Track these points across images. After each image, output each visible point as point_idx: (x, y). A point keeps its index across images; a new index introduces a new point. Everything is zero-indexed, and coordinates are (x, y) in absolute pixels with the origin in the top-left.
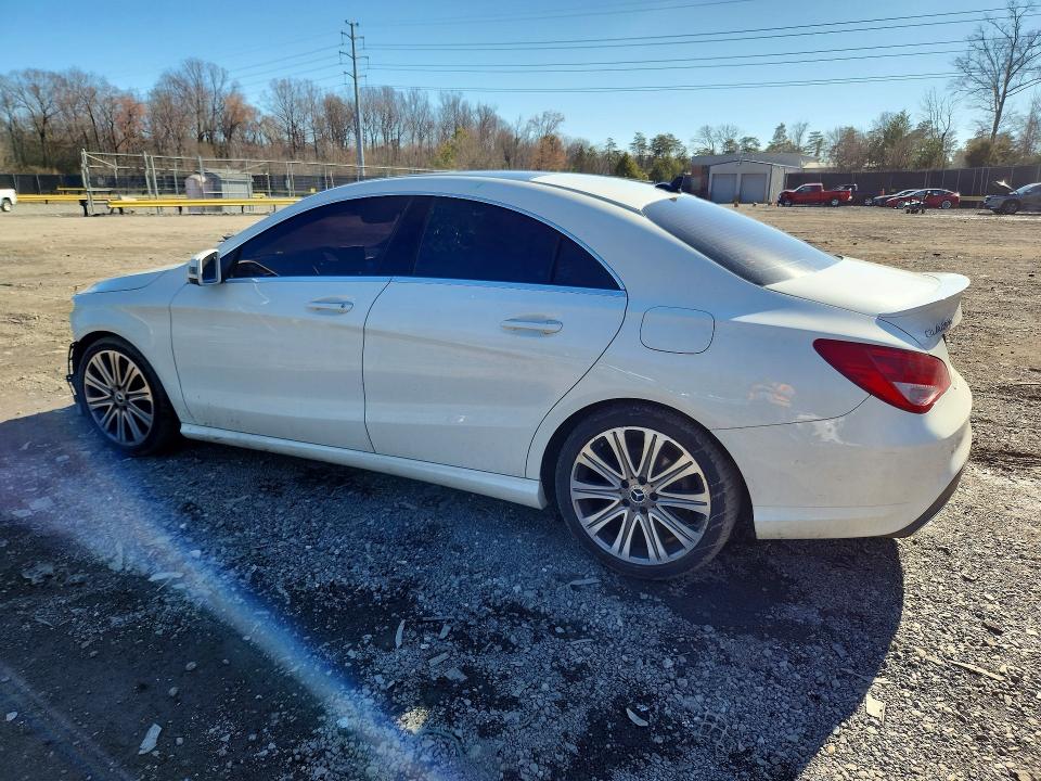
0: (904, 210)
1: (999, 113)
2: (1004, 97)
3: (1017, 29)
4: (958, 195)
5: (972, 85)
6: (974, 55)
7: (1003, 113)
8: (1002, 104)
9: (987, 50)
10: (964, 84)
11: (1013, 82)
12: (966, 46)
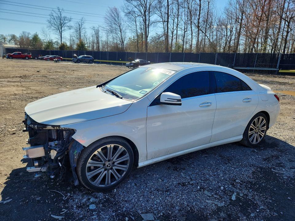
0: (54, 62)
1: (61, 36)
2: (61, 32)
3: (61, 15)
4: (62, 57)
5: (53, 28)
6: (52, 20)
7: (62, 37)
8: (61, 34)
9: (54, 19)
10: (51, 27)
11: (63, 29)
12: (49, 17)
